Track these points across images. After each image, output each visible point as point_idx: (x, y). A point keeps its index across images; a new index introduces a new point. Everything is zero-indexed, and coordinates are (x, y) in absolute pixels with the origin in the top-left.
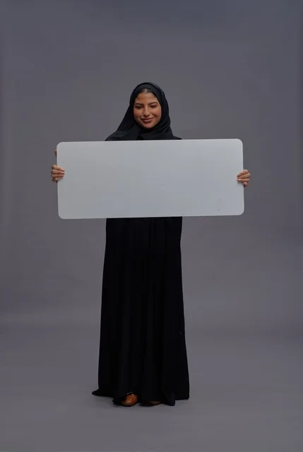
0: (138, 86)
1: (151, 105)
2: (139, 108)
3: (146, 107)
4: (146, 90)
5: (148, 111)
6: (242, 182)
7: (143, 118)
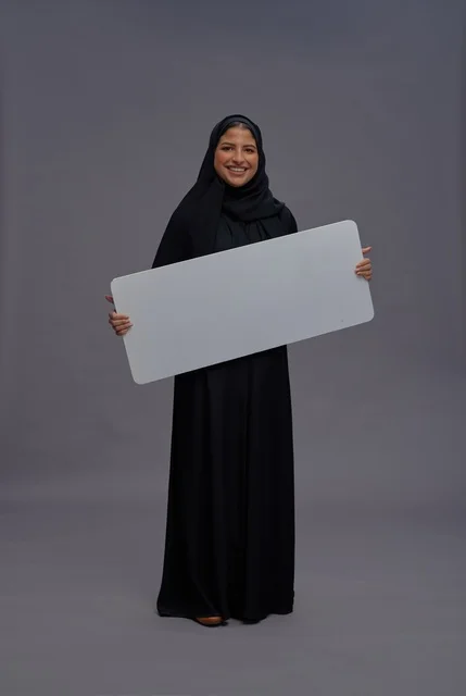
0: (227, 118)
2: (226, 149)
6: (364, 276)
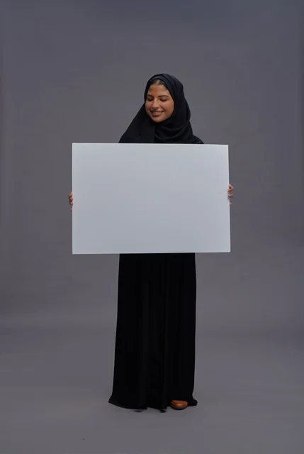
1: (162, 99)
4: (159, 81)
5: (157, 104)
7: (152, 110)
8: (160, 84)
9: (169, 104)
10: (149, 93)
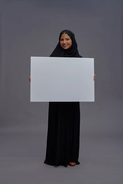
1: (67, 39)
3: (64, 40)
4: (65, 33)
5: (65, 42)
7: (63, 44)
8: (66, 34)
9: (70, 41)
10: (61, 38)
